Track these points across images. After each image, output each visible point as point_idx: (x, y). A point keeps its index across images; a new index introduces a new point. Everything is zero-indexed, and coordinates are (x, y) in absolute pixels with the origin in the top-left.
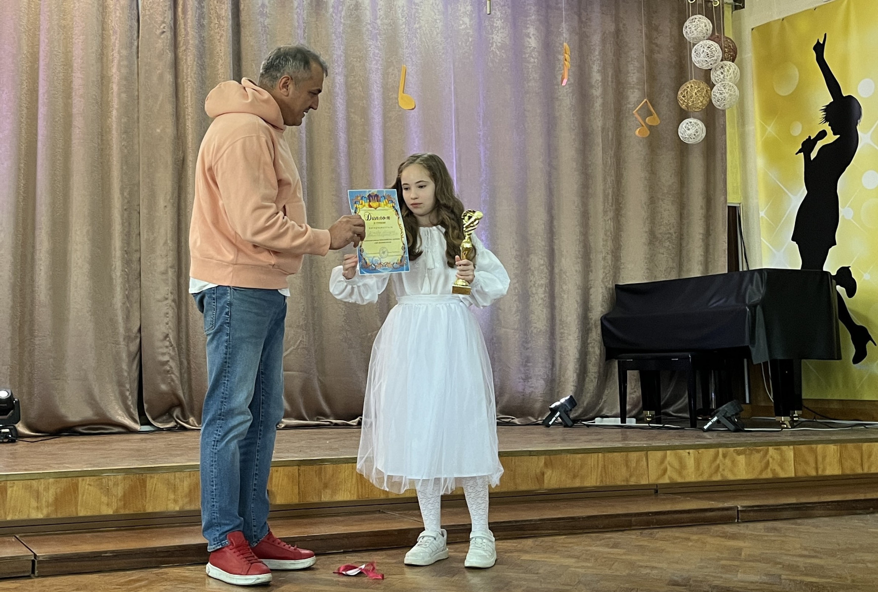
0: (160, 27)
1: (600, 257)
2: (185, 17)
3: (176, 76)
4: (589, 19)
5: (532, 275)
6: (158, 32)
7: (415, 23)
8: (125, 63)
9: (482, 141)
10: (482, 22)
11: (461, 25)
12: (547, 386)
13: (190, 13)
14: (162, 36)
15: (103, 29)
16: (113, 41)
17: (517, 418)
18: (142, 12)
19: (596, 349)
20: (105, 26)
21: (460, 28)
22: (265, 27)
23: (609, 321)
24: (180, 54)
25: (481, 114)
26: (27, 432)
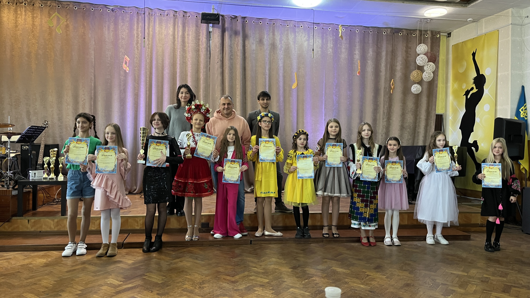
0: (217, 60)
3: (223, 77)
8: (205, 73)
10: (337, 50)
13: (228, 55)
14: (218, 63)
16: (201, 66)
18: (211, 56)
20: (199, 61)
21: (328, 53)
22: (254, 58)
24: (224, 69)
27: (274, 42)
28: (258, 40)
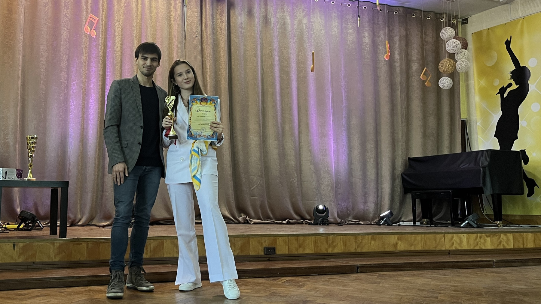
0: (195, 34)
1: (400, 144)
2: (206, 29)
3: (202, 57)
4: (393, 29)
5: (367, 153)
6: (194, 36)
7: (311, 31)
9: (343, 87)
10: (343, 30)
11: (333, 32)
12: (375, 206)
13: (209, 27)
14: (196, 38)
17: (362, 221)
18: (187, 27)
19: (399, 188)
21: (333, 33)
22: (242, 33)
23: (405, 174)
24: (204, 47)
25: (343, 75)
27: (266, 15)
28: (246, 10)
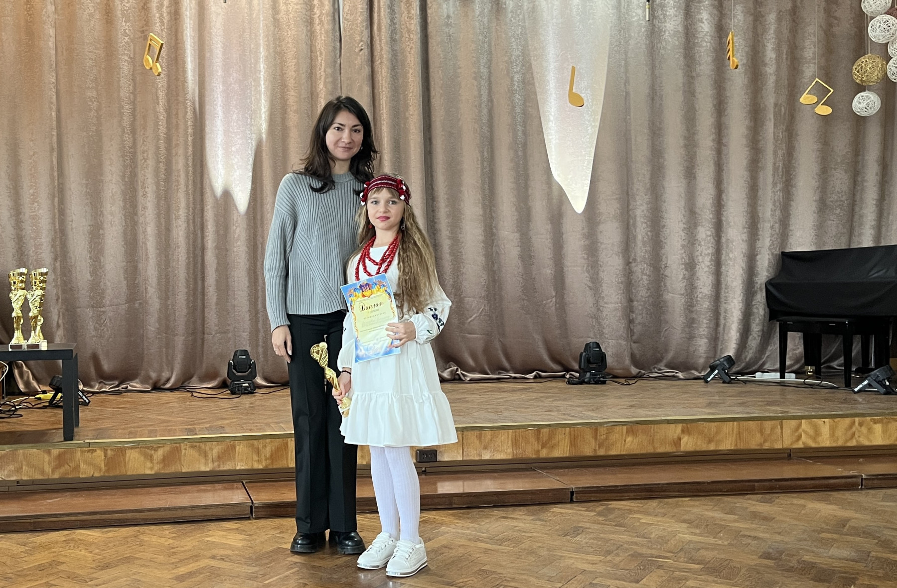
0: (358, 45)
1: (768, 225)
2: (380, 34)
3: (373, 87)
5: (699, 245)
6: (357, 50)
8: (330, 80)
10: (654, 12)
13: (383, 30)
14: (361, 53)
15: (311, 51)
16: (320, 61)
17: (681, 372)
19: (760, 311)
20: (313, 49)
22: (450, 36)
23: (773, 285)
24: (376, 68)
26: (264, 383)
